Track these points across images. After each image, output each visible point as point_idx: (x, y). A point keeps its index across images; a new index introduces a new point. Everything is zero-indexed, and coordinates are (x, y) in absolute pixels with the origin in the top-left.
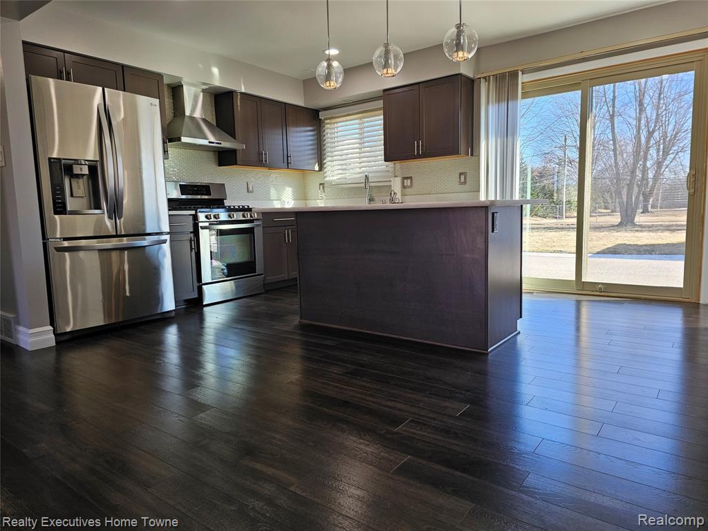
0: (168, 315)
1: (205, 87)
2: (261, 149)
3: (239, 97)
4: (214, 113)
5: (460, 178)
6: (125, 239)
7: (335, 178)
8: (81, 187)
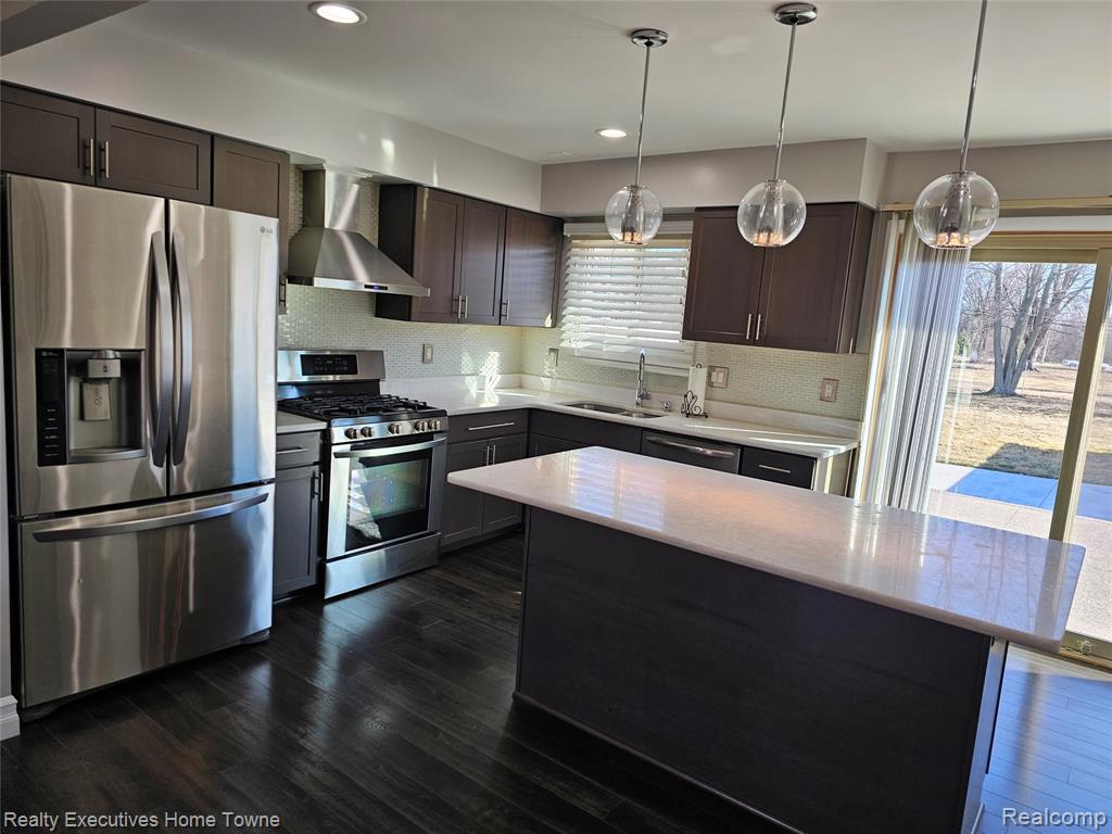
0: (257, 640)
1: (365, 175)
2: (456, 292)
3: (426, 196)
4: (377, 218)
5: (823, 387)
6: (192, 500)
7: (581, 345)
8: (102, 402)
